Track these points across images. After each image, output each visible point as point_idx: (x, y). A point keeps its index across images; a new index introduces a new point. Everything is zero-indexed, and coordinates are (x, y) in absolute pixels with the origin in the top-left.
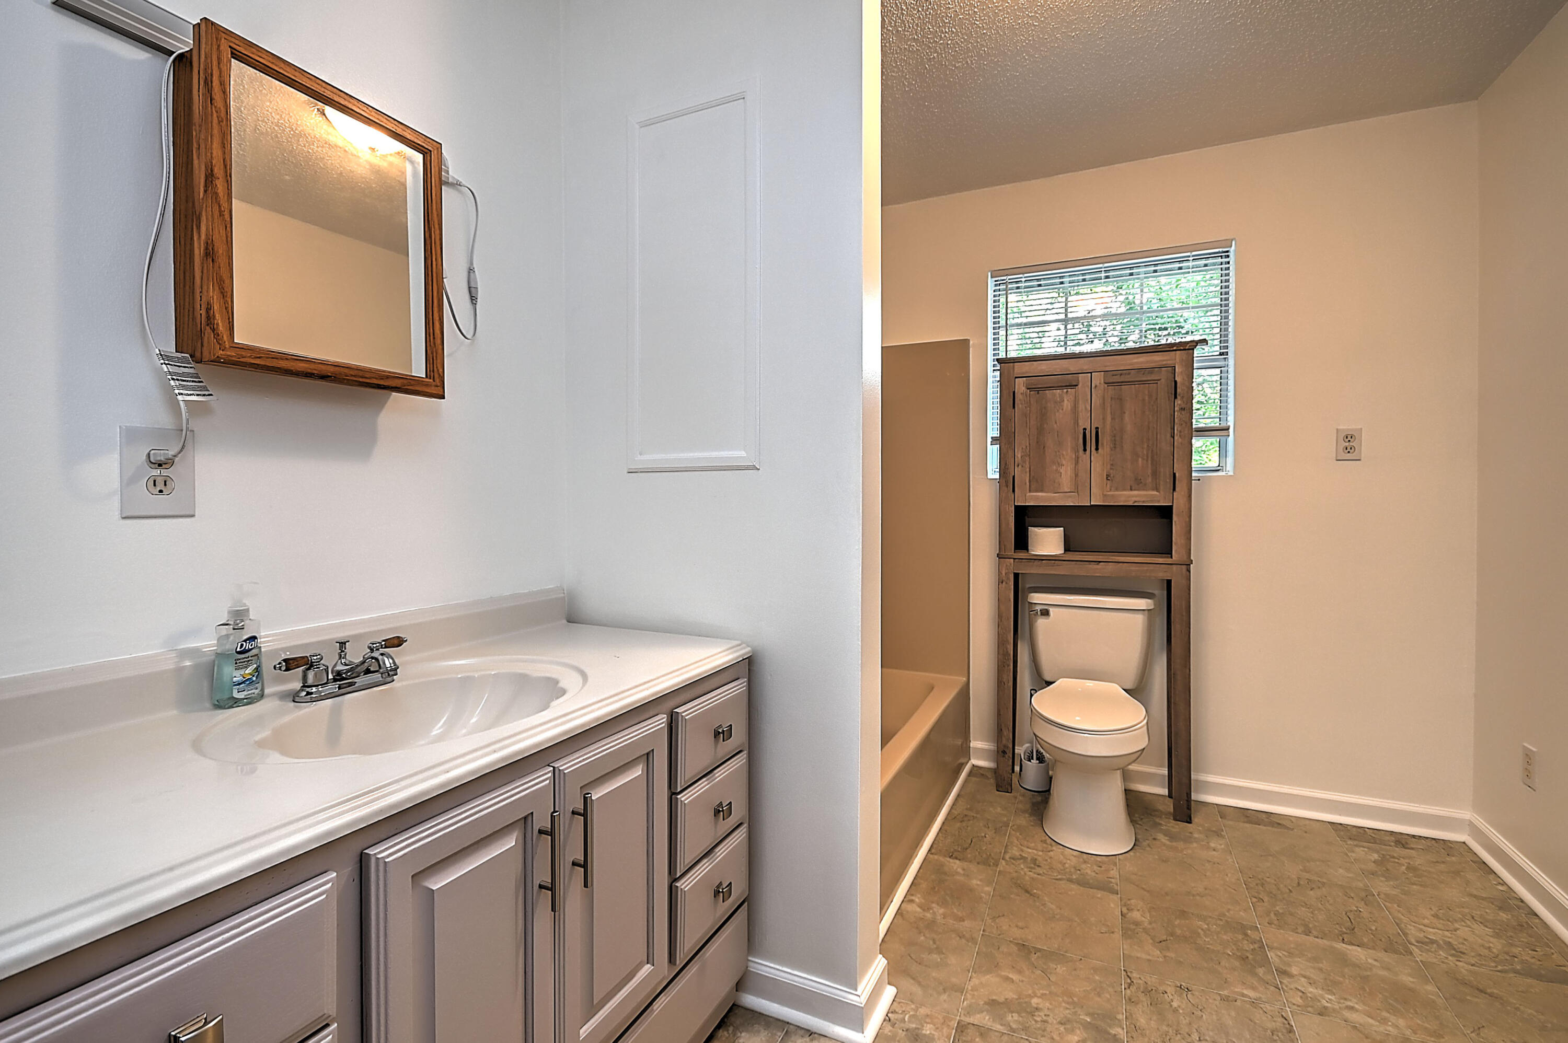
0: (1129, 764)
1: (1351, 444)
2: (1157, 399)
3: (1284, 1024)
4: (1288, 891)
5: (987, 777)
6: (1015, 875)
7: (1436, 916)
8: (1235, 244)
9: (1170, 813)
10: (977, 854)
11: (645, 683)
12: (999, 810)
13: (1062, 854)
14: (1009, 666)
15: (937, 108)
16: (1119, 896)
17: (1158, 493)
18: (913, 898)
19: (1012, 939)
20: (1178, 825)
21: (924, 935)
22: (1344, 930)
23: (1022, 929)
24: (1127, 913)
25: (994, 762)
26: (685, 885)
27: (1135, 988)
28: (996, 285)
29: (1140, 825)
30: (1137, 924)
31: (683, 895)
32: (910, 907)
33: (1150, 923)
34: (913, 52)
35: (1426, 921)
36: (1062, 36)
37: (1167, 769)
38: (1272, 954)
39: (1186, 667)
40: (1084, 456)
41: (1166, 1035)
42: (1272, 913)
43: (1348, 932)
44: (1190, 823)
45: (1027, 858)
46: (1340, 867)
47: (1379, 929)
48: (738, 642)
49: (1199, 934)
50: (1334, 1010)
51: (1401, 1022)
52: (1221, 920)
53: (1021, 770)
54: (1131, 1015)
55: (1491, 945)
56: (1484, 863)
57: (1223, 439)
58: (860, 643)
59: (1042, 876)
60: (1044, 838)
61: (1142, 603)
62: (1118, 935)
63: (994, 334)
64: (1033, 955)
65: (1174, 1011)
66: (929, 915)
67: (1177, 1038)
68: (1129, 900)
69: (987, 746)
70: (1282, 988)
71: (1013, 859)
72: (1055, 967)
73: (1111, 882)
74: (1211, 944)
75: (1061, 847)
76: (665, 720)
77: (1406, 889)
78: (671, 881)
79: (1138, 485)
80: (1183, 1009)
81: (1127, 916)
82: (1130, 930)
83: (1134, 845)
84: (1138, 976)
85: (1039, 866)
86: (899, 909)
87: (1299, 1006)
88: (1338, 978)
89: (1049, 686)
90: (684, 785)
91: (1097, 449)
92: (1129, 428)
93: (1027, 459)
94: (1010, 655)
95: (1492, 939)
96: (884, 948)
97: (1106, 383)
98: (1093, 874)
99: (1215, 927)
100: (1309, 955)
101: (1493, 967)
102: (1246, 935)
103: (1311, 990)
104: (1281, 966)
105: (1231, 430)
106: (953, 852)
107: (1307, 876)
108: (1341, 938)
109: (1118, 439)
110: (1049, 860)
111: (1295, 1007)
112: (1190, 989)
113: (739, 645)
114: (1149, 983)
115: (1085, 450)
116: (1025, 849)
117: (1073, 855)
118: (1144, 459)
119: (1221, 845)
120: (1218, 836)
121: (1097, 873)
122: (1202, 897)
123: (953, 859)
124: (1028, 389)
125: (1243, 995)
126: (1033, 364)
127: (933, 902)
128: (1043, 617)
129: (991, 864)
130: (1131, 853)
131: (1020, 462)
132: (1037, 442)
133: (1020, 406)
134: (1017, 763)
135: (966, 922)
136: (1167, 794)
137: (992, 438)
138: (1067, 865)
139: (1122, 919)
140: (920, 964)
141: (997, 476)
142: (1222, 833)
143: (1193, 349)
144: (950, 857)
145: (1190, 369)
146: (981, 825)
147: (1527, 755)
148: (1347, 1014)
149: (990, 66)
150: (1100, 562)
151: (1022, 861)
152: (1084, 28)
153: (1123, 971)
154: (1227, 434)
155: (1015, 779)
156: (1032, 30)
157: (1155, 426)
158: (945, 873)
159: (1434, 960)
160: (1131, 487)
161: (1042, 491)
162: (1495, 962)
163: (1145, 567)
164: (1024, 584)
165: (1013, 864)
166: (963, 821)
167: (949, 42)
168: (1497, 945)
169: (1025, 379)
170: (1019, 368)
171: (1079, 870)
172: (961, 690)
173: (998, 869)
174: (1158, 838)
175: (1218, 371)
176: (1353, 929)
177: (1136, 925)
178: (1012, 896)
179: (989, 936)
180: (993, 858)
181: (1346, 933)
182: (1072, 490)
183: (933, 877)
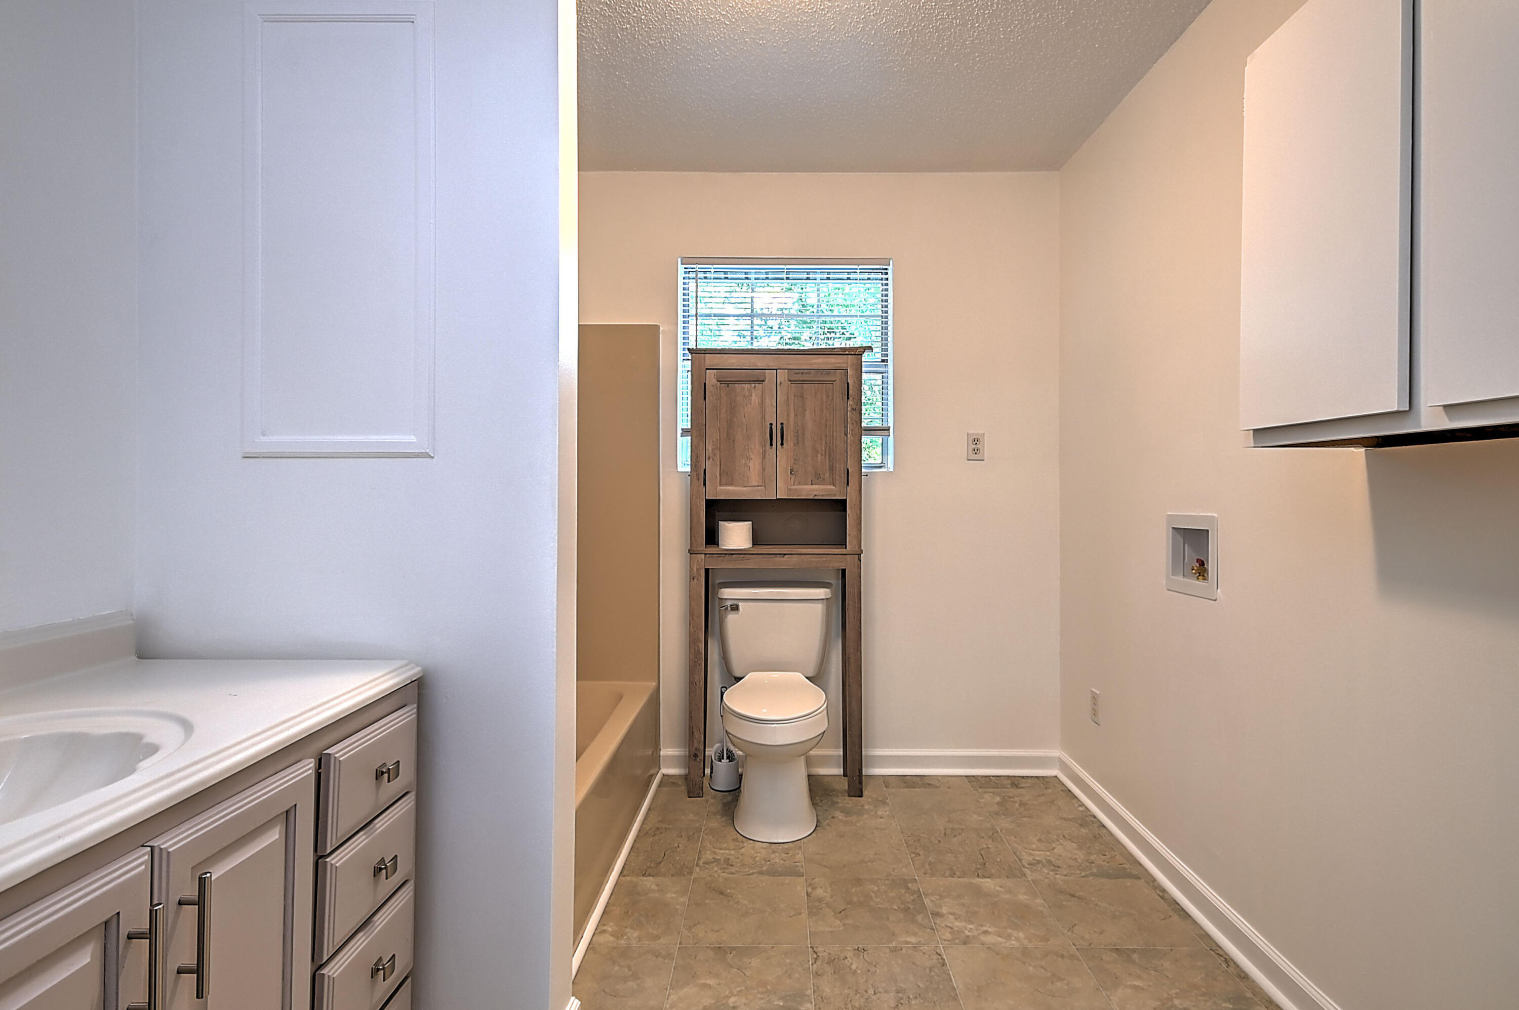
0: (811, 750)
1: (978, 446)
2: (833, 399)
3: (938, 959)
4: (937, 842)
5: (677, 784)
6: (709, 879)
7: (1040, 840)
8: (893, 263)
9: (845, 791)
10: (671, 866)
11: (284, 722)
12: (691, 817)
13: (753, 848)
14: (700, 665)
15: (628, 81)
16: (805, 877)
17: (834, 488)
18: (605, 928)
19: (708, 945)
20: (852, 800)
21: (618, 965)
22: (979, 866)
23: (717, 931)
24: (812, 893)
25: (685, 768)
26: (332, 971)
27: (820, 961)
28: (685, 273)
29: (820, 806)
30: (820, 900)
31: (331, 983)
32: (602, 939)
33: (832, 897)
34: (604, 16)
35: (1034, 846)
36: (750, 41)
37: (842, 750)
38: (927, 900)
39: (858, 650)
40: (771, 450)
41: (848, 998)
42: (927, 864)
43: (981, 867)
44: (861, 796)
45: (720, 860)
46: (974, 813)
47: (1002, 860)
48: (405, 662)
49: (871, 897)
50: (974, 936)
51: (1021, 935)
52: (888, 879)
53: (711, 772)
54: (818, 987)
55: (1077, 856)
56: (1070, 791)
57: (885, 438)
58: (555, 650)
59: (735, 874)
60: (735, 837)
61: (821, 593)
62: (804, 916)
63: (684, 322)
64: (728, 955)
65: (853, 974)
66: (622, 942)
67: (857, 998)
68: (813, 879)
69: (678, 752)
70: (936, 928)
71: (707, 863)
72: (750, 961)
73: (797, 866)
74: (881, 904)
75: (752, 842)
76: (312, 765)
77: (1019, 822)
78: (313, 971)
79: (818, 479)
80: (861, 969)
81: (812, 895)
82: (815, 908)
83: (816, 826)
84: (823, 949)
85: (731, 865)
86: (590, 944)
87: (948, 941)
88: (975, 909)
89: (738, 682)
90: (336, 844)
91: (782, 444)
92: (810, 425)
93: (718, 452)
94: (701, 653)
95: (1077, 852)
96: (577, 988)
97: (790, 381)
98: (782, 862)
99: (883, 887)
100: (955, 894)
101: (1079, 874)
102: (908, 888)
103: (957, 924)
104: (934, 909)
105: (891, 430)
106: (646, 870)
107: (951, 825)
108: (976, 874)
109: (800, 434)
110: (741, 857)
111: (946, 942)
112: (865, 949)
113: (406, 665)
114: (832, 953)
115: (771, 445)
116: (717, 851)
117: (762, 848)
118: (822, 455)
119: (886, 812)
120: (884, 804)
121: (784, 861)
122: (873, 862)
123: (646, 876)
124: (718, 381)
125: (908, 943)
126: (723, 357)
127: (626, 927)
128: (733, 612)
129: (686, 873)
130: (814, 835)
131: (711, 455)
132: (728, 435)
133: (711, 398)
134: (708, 765)
135: (662, 940)
136: (842, 773)
137: (682, 429)
138: (757, 859)
139: (807, 899)
140: (615, 996)
141: (688, 469)
142: (887, 801)
143: (861, 355)
144: (643, 876)
145: (859, 373)
146: (674, 835)
147: (1094, 698)
148: (983, 938)
149: (683, 52)
150: (785, 554)
151: (715, 863)
152: (771, 39)
153: (810, 949)
154: (888, 434)
155: (706, 783)
156: (723, 28)
157: (831, 424)
158: (639, 894)
159: (1040, 877)
160: (812, 481)
161: (731, 485)
162: (1080, 869)
163: (824, 558)
164: (715, 580)
165: (707, 868)
166: (655, 835)
167: (643, 17)
168: (1080, 855)
169: (715, 371)
170: (709, 360)
171: (769, 861)
172: (652, 695)
173: (693, 877)
174: (836, 815)
175: (879, 376)
176: (985, 864)
177: (820, 902)
178: (707, 901)
179: (686, 947)
180: (687, 867)
181: (980, 869)
182: (760, 484)
183: (626, 900)
